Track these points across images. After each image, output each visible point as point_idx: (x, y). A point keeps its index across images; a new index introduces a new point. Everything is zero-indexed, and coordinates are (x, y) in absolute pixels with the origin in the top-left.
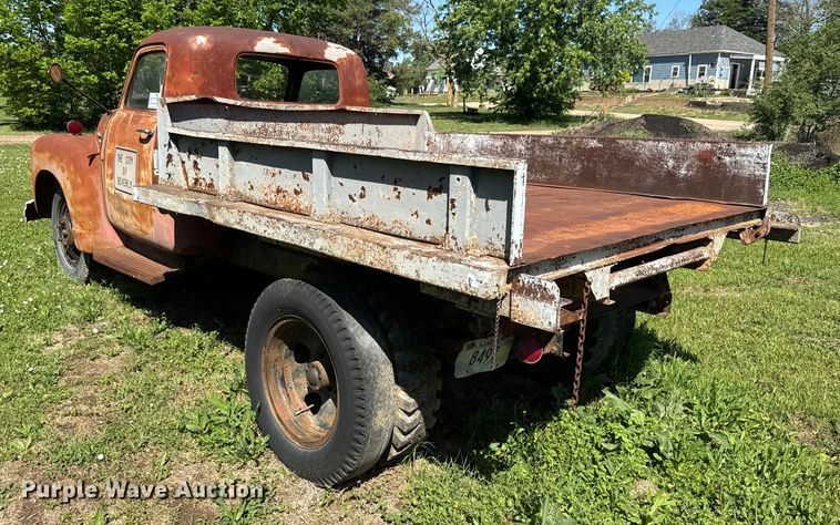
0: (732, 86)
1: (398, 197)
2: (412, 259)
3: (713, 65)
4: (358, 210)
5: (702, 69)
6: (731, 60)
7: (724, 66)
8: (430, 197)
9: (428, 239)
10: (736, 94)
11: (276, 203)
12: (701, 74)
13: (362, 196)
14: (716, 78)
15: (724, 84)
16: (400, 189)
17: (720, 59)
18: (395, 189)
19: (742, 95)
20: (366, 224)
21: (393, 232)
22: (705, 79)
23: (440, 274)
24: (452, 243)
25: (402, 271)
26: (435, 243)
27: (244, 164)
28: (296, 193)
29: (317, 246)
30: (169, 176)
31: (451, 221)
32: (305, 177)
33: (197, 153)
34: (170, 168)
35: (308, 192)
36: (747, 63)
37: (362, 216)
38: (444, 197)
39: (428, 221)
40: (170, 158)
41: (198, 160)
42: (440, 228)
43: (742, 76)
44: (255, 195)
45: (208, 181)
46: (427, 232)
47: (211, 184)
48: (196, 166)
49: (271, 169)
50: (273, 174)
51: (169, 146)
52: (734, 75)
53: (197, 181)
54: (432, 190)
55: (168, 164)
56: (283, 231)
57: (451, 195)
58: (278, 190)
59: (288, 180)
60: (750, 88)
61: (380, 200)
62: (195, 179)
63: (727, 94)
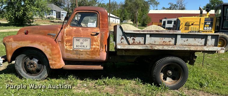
0: (57, 17)
1: (195, 40)
7: (54, 13)
10: (59, 19)
11: (163, 44)
13: (187, 41)
14: (53, 16)
15: (55, 17)
19: (60, 20)
21: (193, 45)
22: (51, 16)
24: (208, 45)
25: (206, 50)
26: (202, 46)
27: (153, 38)
28: (169, 42)
29: (186, 49)
30: (122, 42)
31: (208, 42)
32: (172, 39)
33: (134, 36)
34: (122, 40)
35: (173, 41)
36: (60, 13)
37: (187, 44)
38: (204, 39)
39: (201, 43)
40: (122, 38)
41: (135, 38)
42: (203, 44)
43: (59, 15)
44: (156, 43)
45: (138, 42)
46: (201, 44)
47: (140, 43)
48: (133, 39)
49: (162, 38)
50: (163, 39)
51: (122, 36)
52: (57, 15)
53: (134, 42)
54: (202, 38)
55: (121, 40)
56: (176, 48)
57: (208, 39)
58: (164, 42)
59: (167, 40)
60: (61, 18)
61: (191, 41)
62: (133, 42)
63: (57, 19)
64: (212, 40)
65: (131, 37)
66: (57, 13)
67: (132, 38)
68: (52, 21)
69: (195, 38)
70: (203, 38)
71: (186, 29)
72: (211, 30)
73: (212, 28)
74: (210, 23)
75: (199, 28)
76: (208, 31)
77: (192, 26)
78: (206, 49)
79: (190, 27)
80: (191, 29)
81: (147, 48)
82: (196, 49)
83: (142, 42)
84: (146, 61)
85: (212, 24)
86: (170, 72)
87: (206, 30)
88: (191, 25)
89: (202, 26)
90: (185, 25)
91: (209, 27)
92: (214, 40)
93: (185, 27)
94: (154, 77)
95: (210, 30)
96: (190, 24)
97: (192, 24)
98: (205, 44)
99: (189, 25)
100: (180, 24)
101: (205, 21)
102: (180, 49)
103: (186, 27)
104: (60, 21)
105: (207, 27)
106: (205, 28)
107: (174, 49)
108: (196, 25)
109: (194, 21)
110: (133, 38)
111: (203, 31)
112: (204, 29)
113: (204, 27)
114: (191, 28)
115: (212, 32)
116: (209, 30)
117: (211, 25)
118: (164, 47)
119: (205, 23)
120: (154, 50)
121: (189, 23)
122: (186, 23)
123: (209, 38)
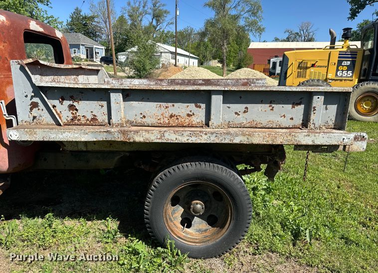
0: (87, 57)
1: (272, 110)
2: (309, 136)
3: (79, 49)
4: (242, 119)
5: (75, 50)
6: (85, 47)
7: (81, 51)
8: (293, 107)
9: (291, 127)
10: (90, 61)
11: (169, 123)
12: (75, 53)
13: (245, 112)
14: (81, 54)
15: (84, 56)
16: (273, 105)
17: (81, 47)
18: (270, 106)
19: (93, 61)
20: (248, 125)
21: (267, 126)
22: (77, 54)
23: (327, 139)
24: (312, 126)
25: (304, 143)
26: (295, 127)
27: (135, 104)
28: (189, 115)
29: (237, 140)
30: (34, 118)
31: (313, 117)
32: (197, 106)
33: (72, 98)
34: (35, 112)
35: (199, 114)
36: (92, 49)
37: (245, 122)
38: (302, 106)
39: (292, 119)
40: (34, 105)
41: (75, 104)
42: (299, 121)
43: (90, 54)
44: (148, 121)
45: (90, 117)
46: (291, 123)
47: (94, 119)
48: (71, 107)
49: (164, 104)
50: (167, 107)
51: (32, 97)
52: (87, 54)
53: (74, 118)
54: (295, 104)
55: (31, 109)
56: (205, 137)
57: (314, 105)
58: (171, 116)
59: (181, 109)
60: (94, 59)
61: (259, 112)
62: (71, 116)
63: (87, 61)
64: (326, 109)
65: (63, 99)
66: (87, 50)
67: (67, 103)
68: (78, 63)
69: (271, 103)
70: (300, 104)
71: (299, 76)
72: (351, 77)
73: (352, 73)
74: (349, 62)
75: (327, 73)
76: (345, 80)
77: (312, 70)
78: (304, 138)
79: (308, 70)
80: (310, 76)
81: (109, 138)
82: (269, 139)
83: (102, 117)
84: (142, 167)
85: (353, 63)
86: (199, 206)
87: (342, 76)
88: (310, 68)
89: (332, 69)
90: (299, 67)
91: (347, 70)
92: (333, 108)
93: (298, 72)
94: (147, 223)
95: (349, 77)
96: (309, 65)
97: (313, 65)
98: (305, 123)
99: (307, 68)
100: (288, 65)
101: (339, 57)
102: (218, 141)
103: (300, 70)
104: (92, 63)
105: (343, 71)
106: (338, 73)
107: (199, 141)
108: (321, 67)
109: (317, 59)
110: (71, 102)
111: (334, 80)
112: (336, 75)
113: (337, 70)
114: (311, 73)
115: (352, 80)
116: (347, 77)
117: (351, 68)
118: (166, 135)
119: (340, 63)
120: (134, 143)
121: (307, 63)
122: (300, 63)
123: (318, 101)
